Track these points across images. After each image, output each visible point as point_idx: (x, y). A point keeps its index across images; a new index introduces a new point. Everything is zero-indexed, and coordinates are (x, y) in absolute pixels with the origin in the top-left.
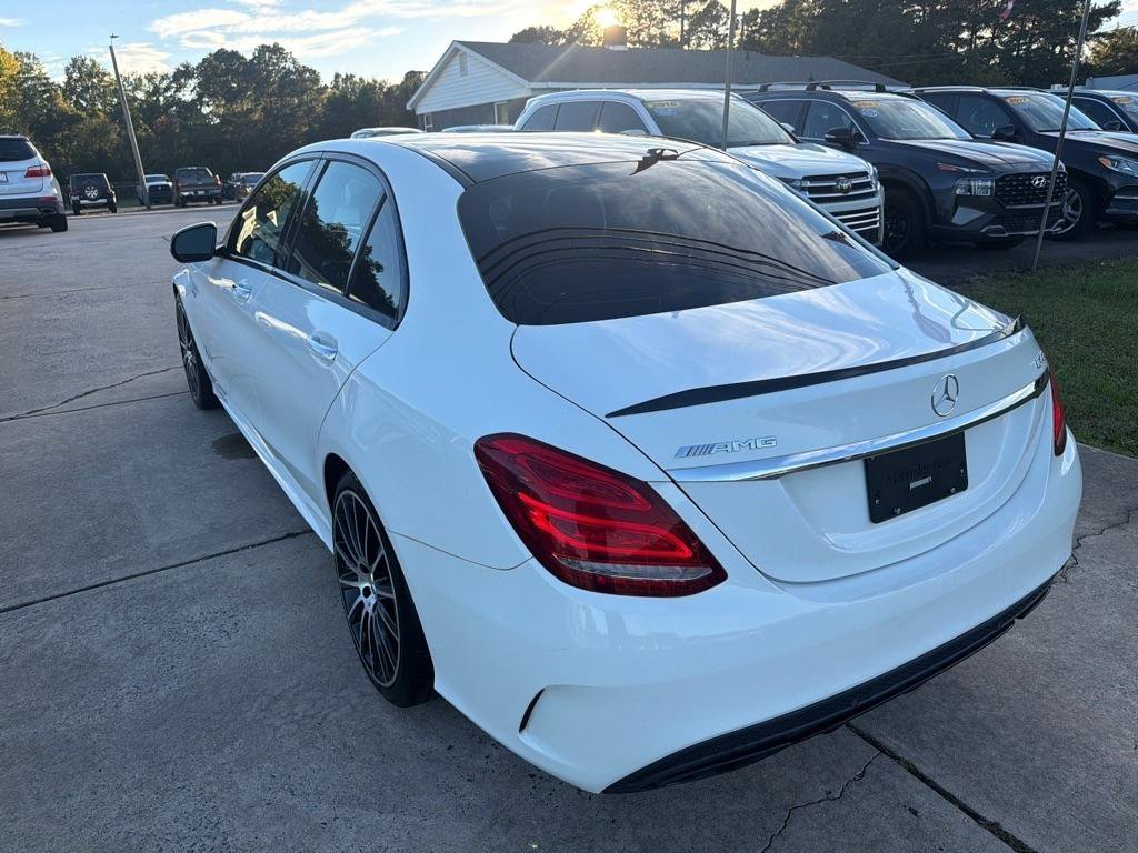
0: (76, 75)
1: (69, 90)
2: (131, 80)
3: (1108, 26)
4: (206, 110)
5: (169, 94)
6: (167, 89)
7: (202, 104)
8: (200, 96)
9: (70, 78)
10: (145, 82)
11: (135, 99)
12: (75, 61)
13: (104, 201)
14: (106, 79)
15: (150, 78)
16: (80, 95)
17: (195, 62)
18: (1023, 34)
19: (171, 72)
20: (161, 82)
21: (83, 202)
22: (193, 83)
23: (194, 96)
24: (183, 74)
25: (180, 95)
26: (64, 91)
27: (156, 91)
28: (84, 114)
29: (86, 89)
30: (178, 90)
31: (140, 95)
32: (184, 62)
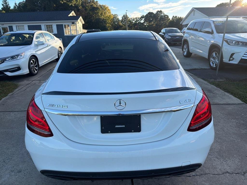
0: (124, 18)
1: (122, 21)
2: (133, 19)
4: (145, 24)
5: (139, 21)
6: (139, 20)
7: (145, 23)
8: (145, 22)
9: (122, 19)
10: (135, 19)
11: (133, 22)
12: (124, 15)
14: (128, 19)
15: (136, 18)
16: (124, 22)
17: (145, 15)
19: (140, 17)
20: (138, 19)
22: (144, 19)
23: (143, 22)
24: (142, 17)
25: (141, 21)
26: (121, 21)
27: (137, 21)
28: (123, 26)
29: (125, 21)
30: (141, 20)
31: (134, 22)
32: (143, 15)
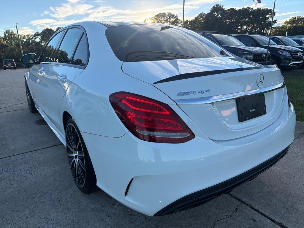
0: (7, 35)
1: (5, 39)
2: (22, 36)
3: (274, 26)
4: (43, 44)
5: (33, 40)
6: (32, 38)
7: (42, 42)
8: (41, 40)
9: (5, 35)
10: (26, 37)
11: (23, 41)
12: (7, 31)
13: (13, 66)
14: (15, 36)
15: (28, 36)
16: (8, 40)
17: (40, 32)
18: (254, 27)
19: (33, 34)
20: (31, 37)
21: (7, 67)
22: (39, 37)
23: (40, 40)
24: (37, 35)
25: (36, 40)
26: (4, 39)
27: (29, 39)
28: (9, 45)
29: (10, 38)
30: (35, 39)
31: (25, 40)
32: (37, 32)
